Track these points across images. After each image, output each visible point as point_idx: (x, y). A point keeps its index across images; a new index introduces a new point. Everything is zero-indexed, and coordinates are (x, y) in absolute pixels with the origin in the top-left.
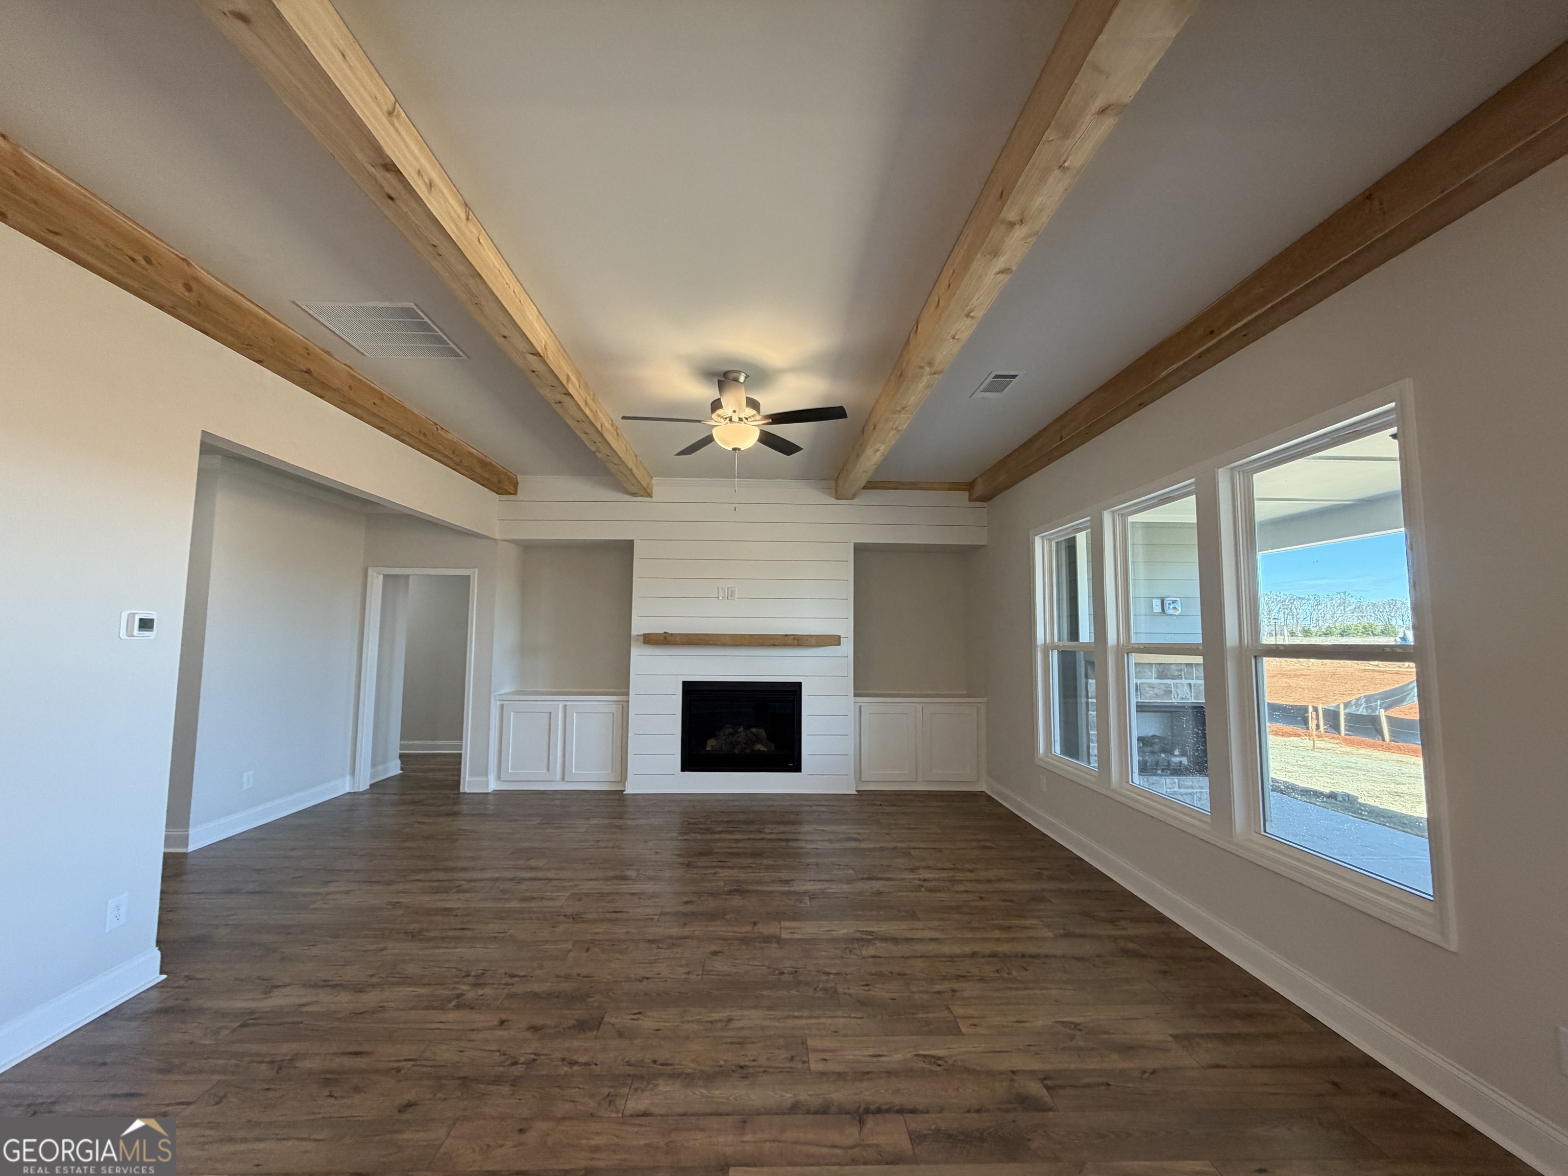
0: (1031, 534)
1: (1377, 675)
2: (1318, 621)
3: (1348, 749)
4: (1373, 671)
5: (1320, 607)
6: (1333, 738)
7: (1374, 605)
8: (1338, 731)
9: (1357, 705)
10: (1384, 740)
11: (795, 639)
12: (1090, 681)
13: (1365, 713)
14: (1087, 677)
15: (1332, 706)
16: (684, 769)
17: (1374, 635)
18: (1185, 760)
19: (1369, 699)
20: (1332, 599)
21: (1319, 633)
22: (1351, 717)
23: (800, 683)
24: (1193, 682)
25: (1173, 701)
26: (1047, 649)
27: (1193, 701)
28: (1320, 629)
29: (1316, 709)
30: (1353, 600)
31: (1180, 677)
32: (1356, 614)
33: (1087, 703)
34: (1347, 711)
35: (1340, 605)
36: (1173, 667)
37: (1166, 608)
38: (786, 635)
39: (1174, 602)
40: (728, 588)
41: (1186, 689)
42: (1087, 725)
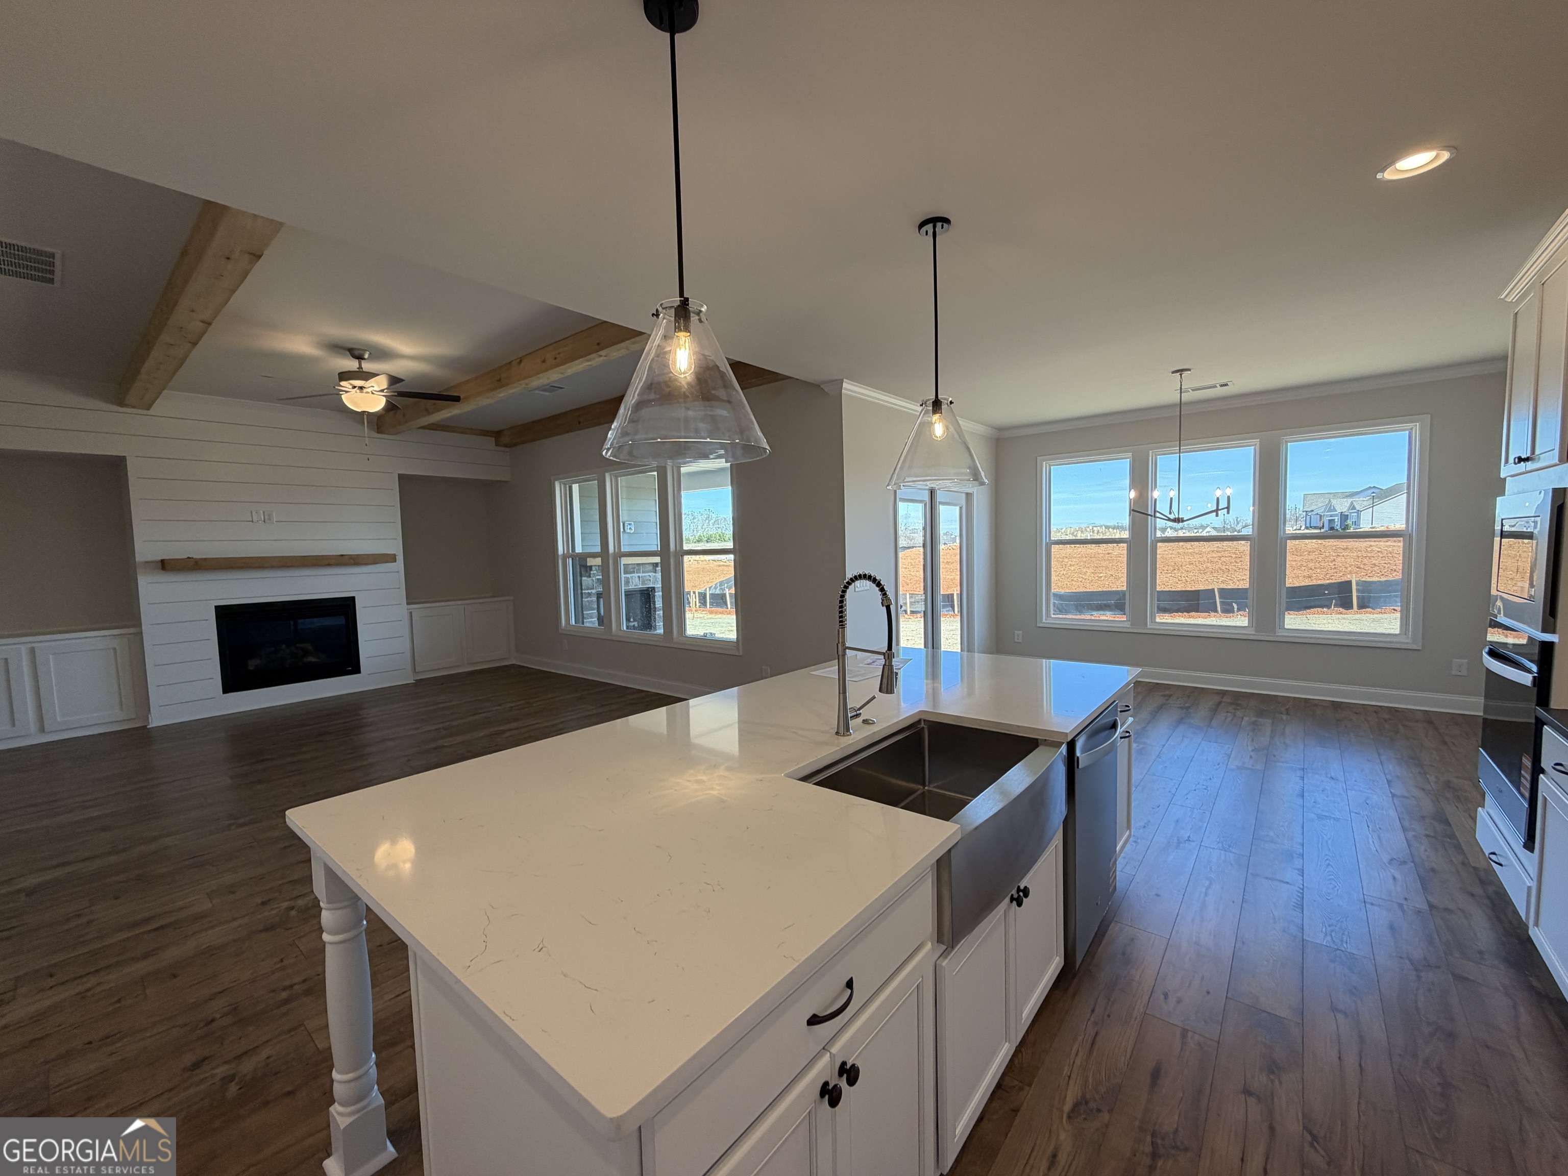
0: (552, 479)
1: (725, 568)
2: (693, 531)
3: (710, 616)
4: (724, 565)
5: (695, 521)
6: (703, 611)
7: (725, 519)
8: (706, 605)
9: (716, 588)
10: (728, 608)
11: (351, 558)
12: (583, 578)
13: (719, 593)
14: (581, 576)
15: (702, 590)
16: (225, 691)
17: (725, 541)
18: (636, 624)
19: (721, 583)
20: (702, 515)
21: (695, 541)
22: (712, 596)
23: (353, 598)
24: (640, 575)
25: (630, 587)
26: (565, 557)
27: (641, 586)
28: (695, 537)
29: (694, 593)
30: (713, 515)
31: (633, 572)
32: (715, 526)
33: (582, 593)
34: (711, 592)
35: (706, 519)
36: (630, 566)
37: (626, 529)
38: (342, 555)
39: (630, 524)
40: (264, 513)
41: (637, 579)
42: (582, 608)
